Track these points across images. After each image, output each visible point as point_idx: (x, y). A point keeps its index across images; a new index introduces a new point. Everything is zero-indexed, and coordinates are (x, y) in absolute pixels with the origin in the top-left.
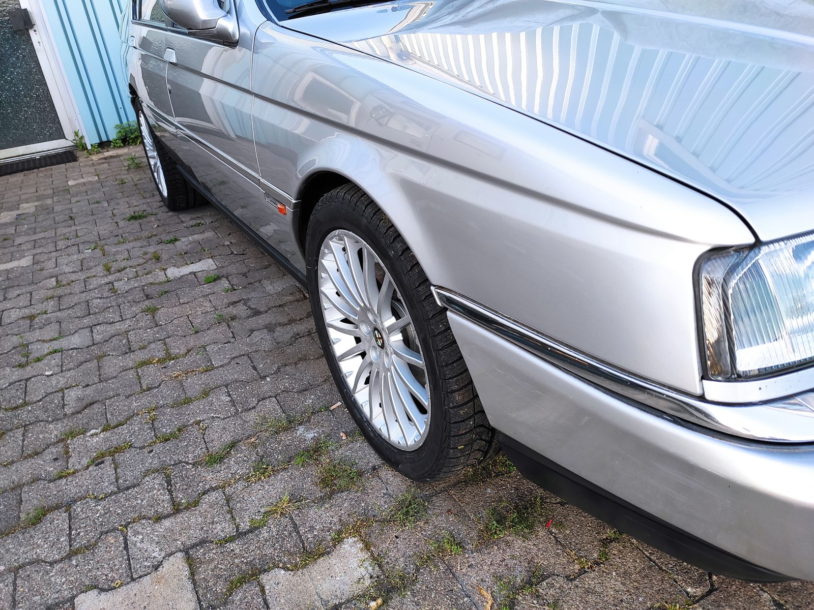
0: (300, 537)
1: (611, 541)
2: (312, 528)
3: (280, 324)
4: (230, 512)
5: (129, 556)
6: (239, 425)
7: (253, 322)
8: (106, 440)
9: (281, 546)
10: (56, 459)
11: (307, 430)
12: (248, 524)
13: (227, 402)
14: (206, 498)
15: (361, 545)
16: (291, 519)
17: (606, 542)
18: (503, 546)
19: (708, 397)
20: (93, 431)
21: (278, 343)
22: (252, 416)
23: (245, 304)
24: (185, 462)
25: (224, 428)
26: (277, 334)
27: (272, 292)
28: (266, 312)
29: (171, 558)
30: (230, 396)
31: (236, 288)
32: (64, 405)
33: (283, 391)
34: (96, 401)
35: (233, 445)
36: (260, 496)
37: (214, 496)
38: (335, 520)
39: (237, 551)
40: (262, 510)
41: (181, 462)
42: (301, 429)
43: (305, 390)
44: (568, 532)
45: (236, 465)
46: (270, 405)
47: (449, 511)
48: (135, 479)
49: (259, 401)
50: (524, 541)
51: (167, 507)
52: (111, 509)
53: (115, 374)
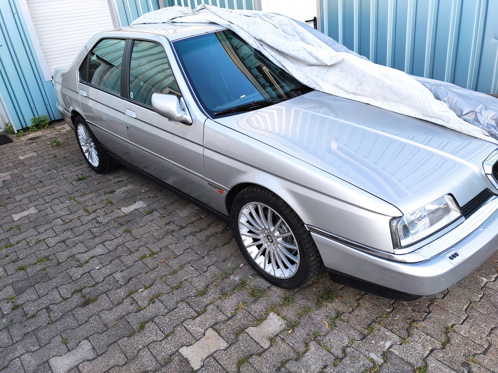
0: (253, 315)
1: (360, 299)
2: (255, 312)
3: (197, 232)
4: (221, 311)
5: (190, 333)
6: (205, 278)
7: (183, 232)
8: (150, 292)
9: (247, 320)
10: (132, 304)
11: (235, 276)
12: (230, 314)
13: (194, 270)
14: (208, 308)
15: (276, 315)
16: (246, 310)
17: (358, 300)
18: (325, 306)
19: (395, 253)
20: (140, 290)
21: (201, 241)
22: (208, 274)
23: (174, 224)
24: (191, 296)
25: (199, 281)
26: (198, 237)
27: (184, 216)
28: (187, 226)
29: (208, 330)
30: (193, 267)
31: (164, 216)
32: (117, 281)
33: (215, 262)
34: (132, 277)
35: (207, 286)
36: (229, 304)
37: (211, 307)
38: (263, 308)
39: (232, 324)
40: (233, 309)
41: (189, 296)
42: (232, 277)
43: (225, 261)
44: (345, 299)
45: (213, 294)
46: (213, 268)
47: (302, 298)
48: (173, 305)
49: (207, 268)
50: (332, 304)
51: (194, 314)
52: (172, 318)
53: (132, 264)
